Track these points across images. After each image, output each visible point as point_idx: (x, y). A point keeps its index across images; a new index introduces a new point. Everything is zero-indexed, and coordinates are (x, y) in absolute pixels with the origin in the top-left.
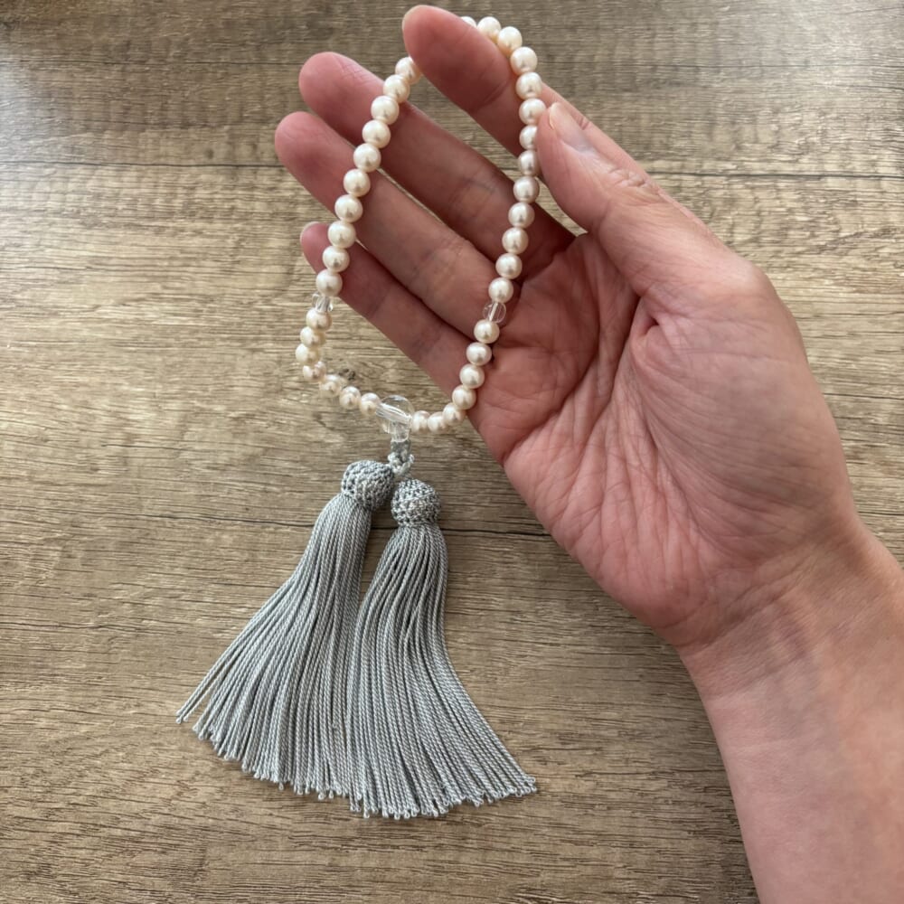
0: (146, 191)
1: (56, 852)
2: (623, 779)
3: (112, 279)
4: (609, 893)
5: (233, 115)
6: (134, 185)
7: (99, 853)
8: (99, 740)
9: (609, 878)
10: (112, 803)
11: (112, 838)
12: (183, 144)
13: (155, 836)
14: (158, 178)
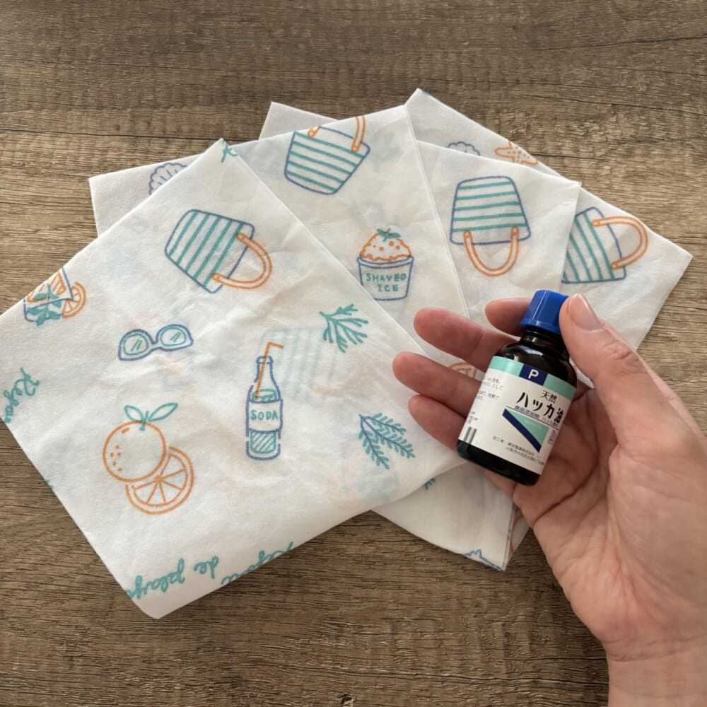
0: (73, 151)
1: (8, 602)
2: (394, 545)
3: (48, 212)
4: (385, 619)
5: (134, 102)
6: (65, 147)
7: (38, 602)
8: (39, 526)
9: (385, 609)
10: (48, 567)
11: (48, 592)
12: (99, 120)
13: (78, 589)
14: (81, 143)
